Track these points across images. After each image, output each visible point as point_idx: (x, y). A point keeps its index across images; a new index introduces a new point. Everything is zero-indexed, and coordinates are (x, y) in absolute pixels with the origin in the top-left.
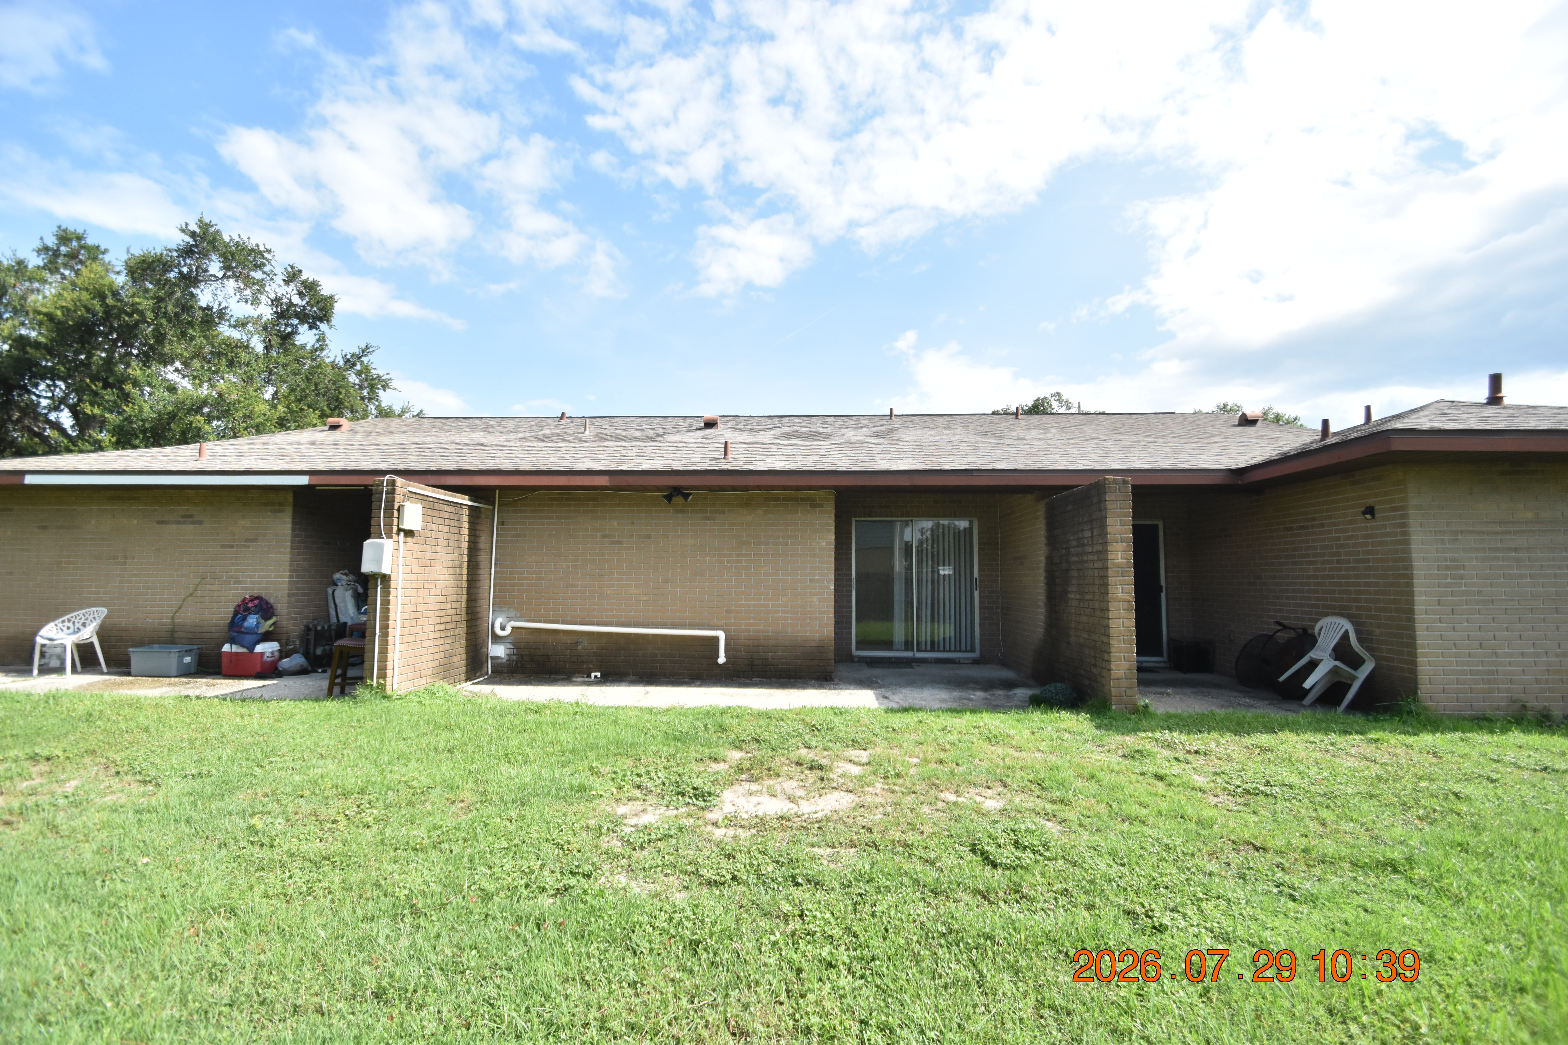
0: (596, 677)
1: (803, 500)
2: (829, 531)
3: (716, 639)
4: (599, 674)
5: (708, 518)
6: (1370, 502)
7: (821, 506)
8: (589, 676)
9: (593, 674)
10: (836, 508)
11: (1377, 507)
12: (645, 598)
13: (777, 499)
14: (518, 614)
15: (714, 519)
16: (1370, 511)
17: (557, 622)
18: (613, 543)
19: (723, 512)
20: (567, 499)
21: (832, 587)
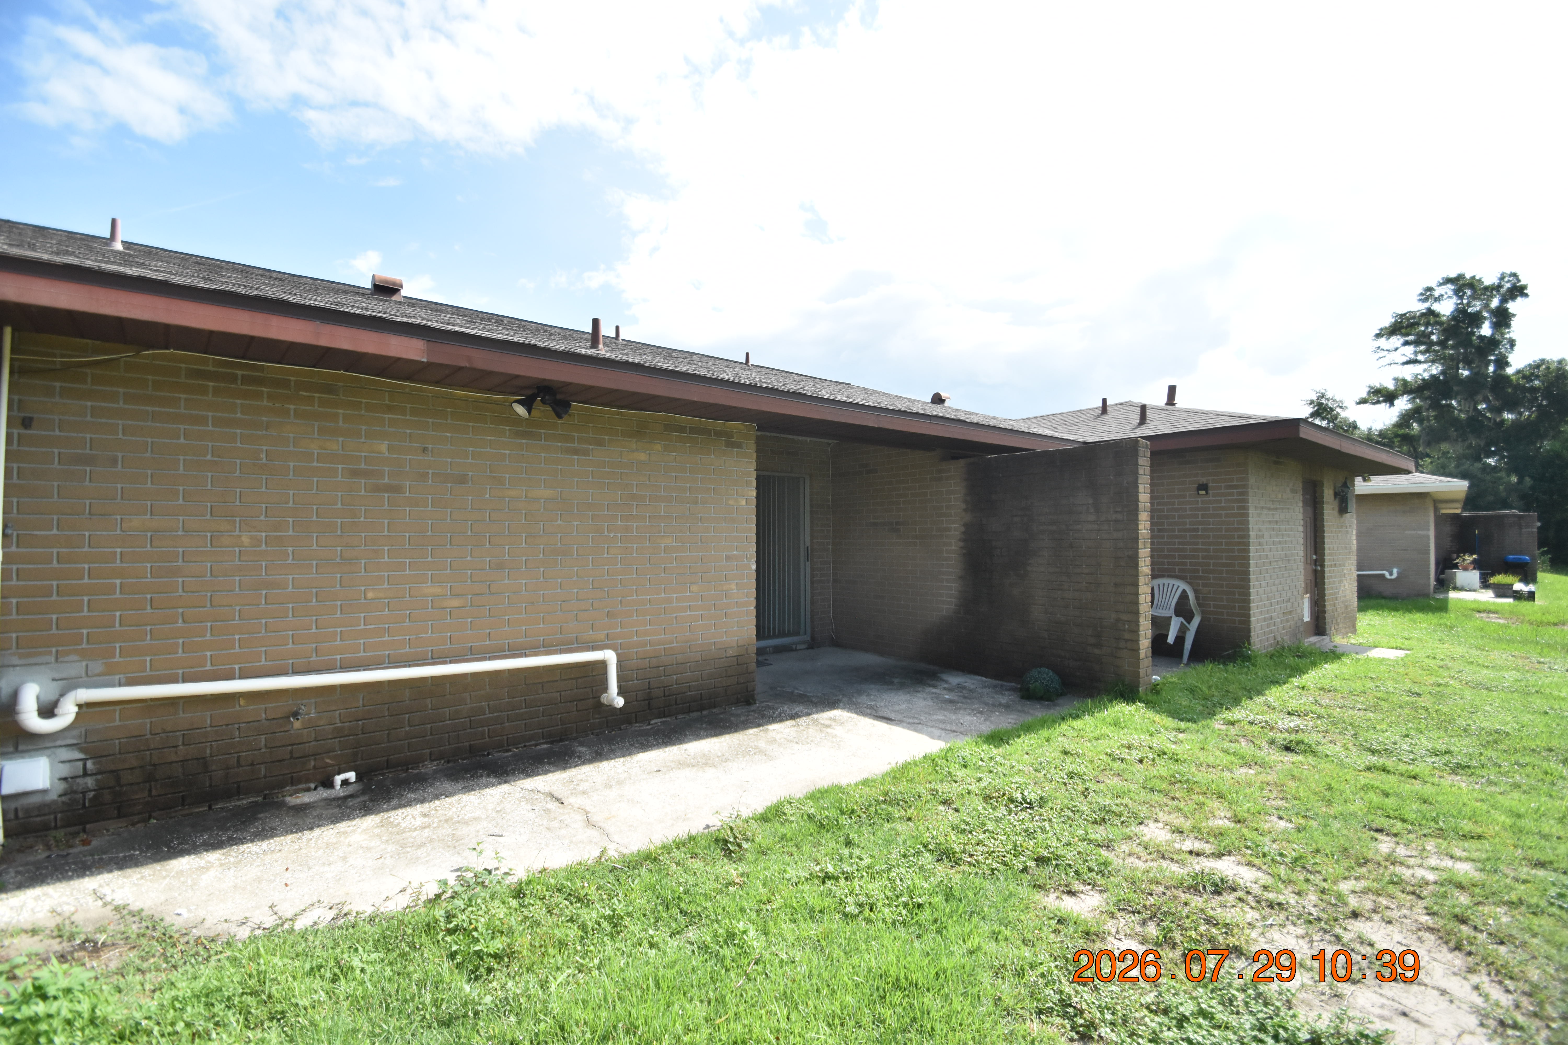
0: (345, 783)
1: (718, 434)
2: (748, 484)
3: (602, 665)
4: (351, 776)
5: (576, 452)
6: (1203, 480)
7: (739, 445)
8: (328, 784)
9: (338, 779)
10: (758, 451)
11: (1210, 485)
12: (455, 603)
13: (681, 429)
14: (97, 666)
15: (586, 453)
16: (1204, 487)
17: (229, 676)
18: (377, 489)
19: (600, 443)
20: (246, 380)
21: (754, 567)
